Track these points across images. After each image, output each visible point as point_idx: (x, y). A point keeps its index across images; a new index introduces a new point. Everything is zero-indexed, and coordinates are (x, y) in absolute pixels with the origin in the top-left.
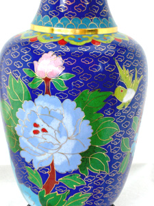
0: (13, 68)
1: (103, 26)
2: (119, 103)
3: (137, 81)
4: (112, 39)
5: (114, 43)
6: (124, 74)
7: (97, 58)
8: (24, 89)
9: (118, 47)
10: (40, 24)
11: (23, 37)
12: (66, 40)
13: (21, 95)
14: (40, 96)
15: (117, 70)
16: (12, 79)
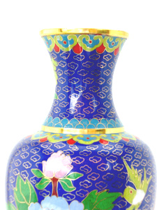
0: (21, 168)
1: (110, 126)
2: (129, 205)
3: (146, 182)
4: (120, 138)
5: (121, 143)
6: (132, 173)
7: (105, 157)
8: (31, 191)
9: (125, 146)
10: (51, 125)
11: (33, 138)
12: (75, 139)
13: (27, 197)
14: (47, 197)
15: (125, 170)
16: (20, 180)
